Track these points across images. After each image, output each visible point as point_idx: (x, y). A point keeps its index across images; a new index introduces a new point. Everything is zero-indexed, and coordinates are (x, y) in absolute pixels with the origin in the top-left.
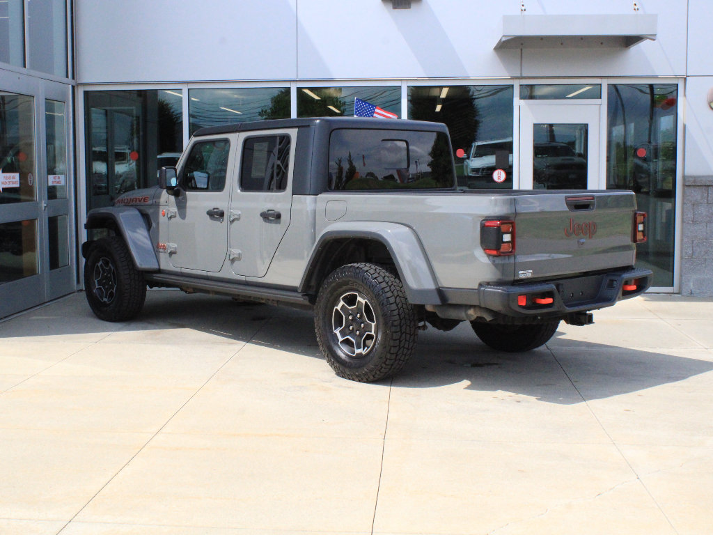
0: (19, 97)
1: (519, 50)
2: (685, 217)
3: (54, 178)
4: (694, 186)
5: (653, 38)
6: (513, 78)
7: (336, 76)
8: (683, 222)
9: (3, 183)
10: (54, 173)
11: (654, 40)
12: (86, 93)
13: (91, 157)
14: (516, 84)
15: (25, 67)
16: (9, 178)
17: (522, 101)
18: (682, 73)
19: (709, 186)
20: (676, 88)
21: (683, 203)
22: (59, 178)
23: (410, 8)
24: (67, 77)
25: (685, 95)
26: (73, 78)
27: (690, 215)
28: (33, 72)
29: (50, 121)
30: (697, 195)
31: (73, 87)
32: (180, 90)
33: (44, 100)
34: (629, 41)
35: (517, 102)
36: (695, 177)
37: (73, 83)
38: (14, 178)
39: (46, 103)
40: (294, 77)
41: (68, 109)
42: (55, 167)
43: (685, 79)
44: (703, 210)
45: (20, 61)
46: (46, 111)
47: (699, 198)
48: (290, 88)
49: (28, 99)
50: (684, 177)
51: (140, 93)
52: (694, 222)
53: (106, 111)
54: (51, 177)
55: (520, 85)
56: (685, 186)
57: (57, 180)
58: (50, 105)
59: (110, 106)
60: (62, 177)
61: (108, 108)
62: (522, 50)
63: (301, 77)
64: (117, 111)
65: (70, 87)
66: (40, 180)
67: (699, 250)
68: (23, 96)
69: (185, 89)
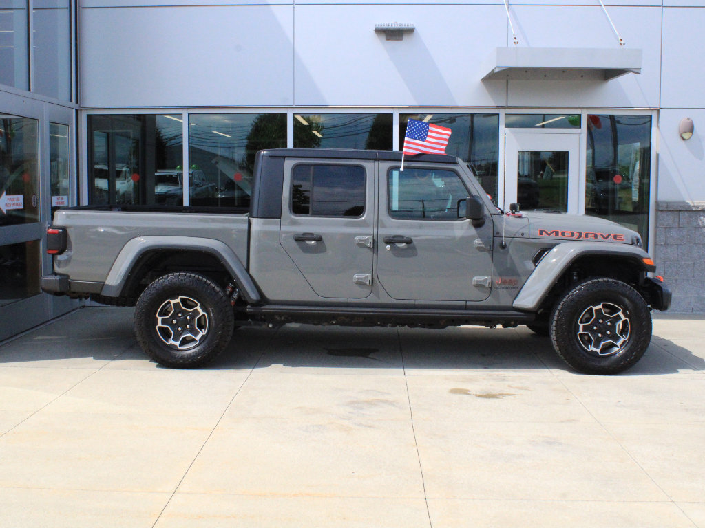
0: (24, 119)
1: (505, 81)
2: (658, 240)
3: (58, 199)
4: (667, 211)
5: (638, 72)
6: (499, 107)
7: (330, 103)
8: (656, 244)
9: (6, 205)
10: (57, 194)
11: (638, 73)
12: (89, 117)
13: (94, 174)
14: (502, 113)
15: (29, 90)
16: (13, 200)
17: (507, 130)
18: (656, 105)
19: (680, 211)
20: (649, 120)
21: (656, 227)
22: (62, 199)
23: (402, 39)
24: (71, 101)
25: (658, 127)
26: (77, 102)
27: (663, 238)
28: (37, 96)
29: (54, 141)
30: (669, 219)
31: (77, 111)
32: (180, 116)
33: (48, 124)
34: (608, 74)
35: (503, 130)
36: (667, 203)
37: (77, 106)
38: (18, 199)
39: (50, 126)
40: (290, 103)
41: (71, 132)
42: (58, 182)
43: (659, 111)
44: (674, 234)
45: (25, 85)
46: (51, 132)
47: (671, 222)
48: (286, 114)
49: (31, 121)
50: (657, 203)
51: (139, 117)
52: (666, 244)
53: (108, 134)
54: (55, 199)
55: (506, 114)
56: (657, 210)
57: (60, 201)
58: (54, 127)
59: (112, 129)
60: (65, 198)
61: (110, 131)
62: (507, 81)
63: (297, 103)
64: (117, 134)
65: (74, 111)
66: (44, 201)
67: (670, 271)
68: (27, 120)
69: (185, 113)
